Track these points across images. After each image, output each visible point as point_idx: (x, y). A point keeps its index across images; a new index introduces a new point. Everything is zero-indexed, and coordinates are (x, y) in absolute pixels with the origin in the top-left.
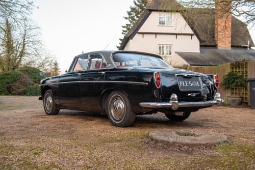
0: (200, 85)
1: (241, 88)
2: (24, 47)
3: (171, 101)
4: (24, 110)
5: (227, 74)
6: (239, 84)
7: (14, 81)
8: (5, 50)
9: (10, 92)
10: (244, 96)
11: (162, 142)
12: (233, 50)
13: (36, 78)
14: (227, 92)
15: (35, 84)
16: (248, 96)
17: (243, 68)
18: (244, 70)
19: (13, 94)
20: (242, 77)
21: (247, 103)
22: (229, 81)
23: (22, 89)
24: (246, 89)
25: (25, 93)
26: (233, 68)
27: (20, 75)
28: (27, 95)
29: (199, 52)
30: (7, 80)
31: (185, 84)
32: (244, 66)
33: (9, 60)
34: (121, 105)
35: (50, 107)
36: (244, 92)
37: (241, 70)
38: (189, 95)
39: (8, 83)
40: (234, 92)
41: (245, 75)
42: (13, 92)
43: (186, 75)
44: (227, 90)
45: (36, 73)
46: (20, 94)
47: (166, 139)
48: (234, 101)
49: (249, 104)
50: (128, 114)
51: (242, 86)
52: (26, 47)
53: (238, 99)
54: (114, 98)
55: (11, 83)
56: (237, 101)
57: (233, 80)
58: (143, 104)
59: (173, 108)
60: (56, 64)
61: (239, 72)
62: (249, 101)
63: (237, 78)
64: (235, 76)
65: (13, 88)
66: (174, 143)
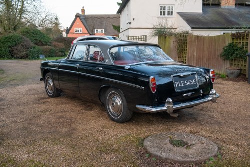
0: (196, 82)
1: (241, 60)
2: (23, 4)
3: (166, 105)
4: (28, 87)
5: (227, 45)
6: (238, 56)
7: (16, 45)
8: (4, 8)
9: (13, 56)
10: (243, 68)
11: (156, 156)
12: (237, 9)
13: (37, 40)
14: (226, 63)
15: (37, 47)
16: (247, 69)
17: (244, 39)
18: (245, 42)
19: (16, 58)
20: (242, 49)
21: (245, 75)
22: (229, 52)
23: (24, 53)
24: (246, 61)
25: (27, 57)
26: (233, 39)
27: (22, 38)
28: (30, 59)
29: (202, 12)
30: (8, 44)
31: (181, 84)
32: (245, 38)
33: (10, 19)
34: (119, 102)
35: (52, 90)
36: (244, 64)
37: (242, 42)
38: (185, 95)
39: (10, 47)
40: (234, 63)
41: (245, 47)
42: (15, 56)
43: (182, 76)
44: (226, 61)
45: (37, 34)
46: (22, 58)
47: (159, 154)
48: (232, 74)
49: (247, 77)
50: (125, 113)
51: (242, 58)
52: (26, 5)
53: (237, 72)
54: (112, 94)
55: (13, 47)
56: (236, 74)
57: (233, 51)
58: (139, 107)
59: (168, 112)
60: (57, 19)
61: (240, 43)
62: (247, 73)
63: (237, 50)
64: (235, 48)
65: (16, 52)
66: (167, 159)
